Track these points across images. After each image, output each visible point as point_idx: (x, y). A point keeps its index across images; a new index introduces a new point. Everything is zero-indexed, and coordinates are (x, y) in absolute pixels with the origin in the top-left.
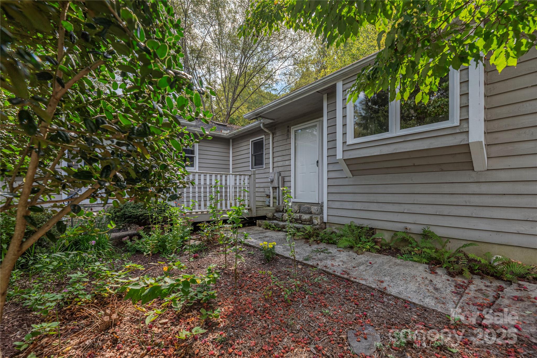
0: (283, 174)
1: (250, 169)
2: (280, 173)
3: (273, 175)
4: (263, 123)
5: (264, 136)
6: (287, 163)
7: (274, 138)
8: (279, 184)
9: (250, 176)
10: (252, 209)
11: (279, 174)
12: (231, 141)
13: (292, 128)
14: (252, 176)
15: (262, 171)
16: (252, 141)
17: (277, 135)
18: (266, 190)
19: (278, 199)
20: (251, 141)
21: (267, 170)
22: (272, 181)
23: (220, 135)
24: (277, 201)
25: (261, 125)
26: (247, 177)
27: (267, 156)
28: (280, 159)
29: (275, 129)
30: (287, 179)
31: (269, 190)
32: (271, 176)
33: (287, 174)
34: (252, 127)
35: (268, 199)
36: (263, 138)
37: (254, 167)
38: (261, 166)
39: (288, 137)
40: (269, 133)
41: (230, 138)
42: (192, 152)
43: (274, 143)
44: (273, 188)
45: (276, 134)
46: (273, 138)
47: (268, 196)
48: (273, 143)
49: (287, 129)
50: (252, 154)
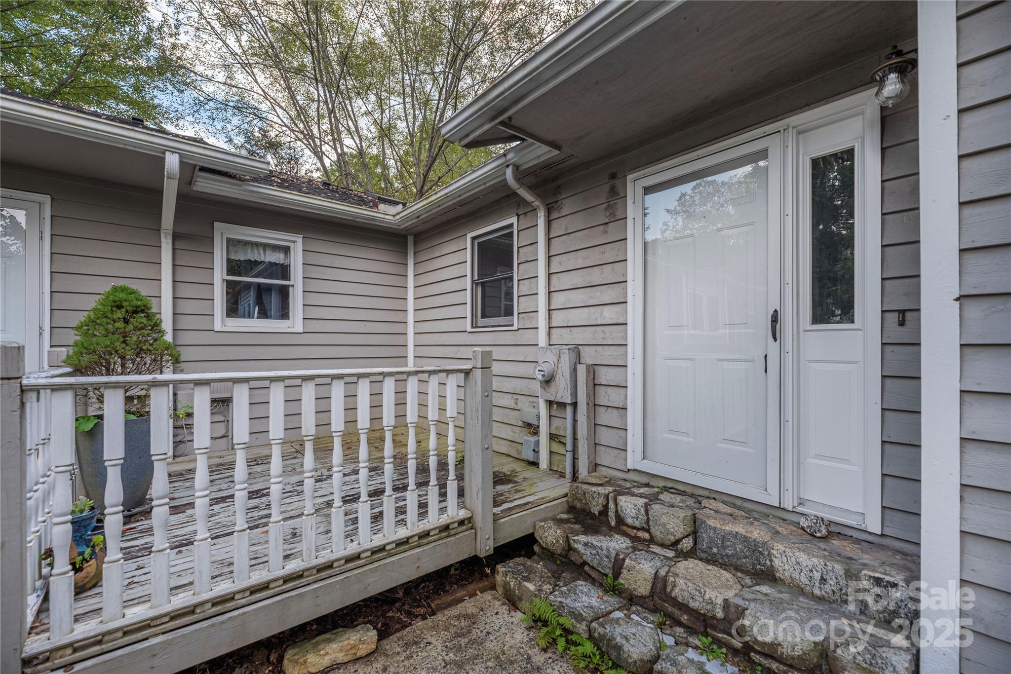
0: (589, 356)
1: (469, 329)
2: (576, 351)
3: (551, 357)
4: (516, 167)
5: (513, 220)
6: (609, 314)
7: (555, 224)
8: (575, 394)
9: (467, 373)
10: (479, 521)
11: (574, 355)
12: (410, 239)
13: (630, 177)
14: (478, 374)
15: (507, 338)
16: (473, 239)
17: (565, 211)
18: (524, 403)
19: (569, 447)
20: (469, 236)
21: (526, 337)
22: (548, 381)
23: (373, 219)
24: (569, 456)
25: (509, 172)
26: (453, 382)
27: (525, 287)
28: (578, 297)
29: (558, 190)
30: (605, 376)
31: (535, 406)
32: (547, 361)
33: (607, 355)
34: (473, 184)
35: (533, 439)
36: (511, 225)
37: (481, 322)
38: (503, 320)
39: (613, 214)
40: (537, 203)
41: (407, 229)
42: (284, 271)
43: (554, 242)
44: (550, 403)
45: (559, 209)
46: (549, 223)
47: (533, 429)
48: (549, 240)
49: (607, 187)
50: (473, 281)
